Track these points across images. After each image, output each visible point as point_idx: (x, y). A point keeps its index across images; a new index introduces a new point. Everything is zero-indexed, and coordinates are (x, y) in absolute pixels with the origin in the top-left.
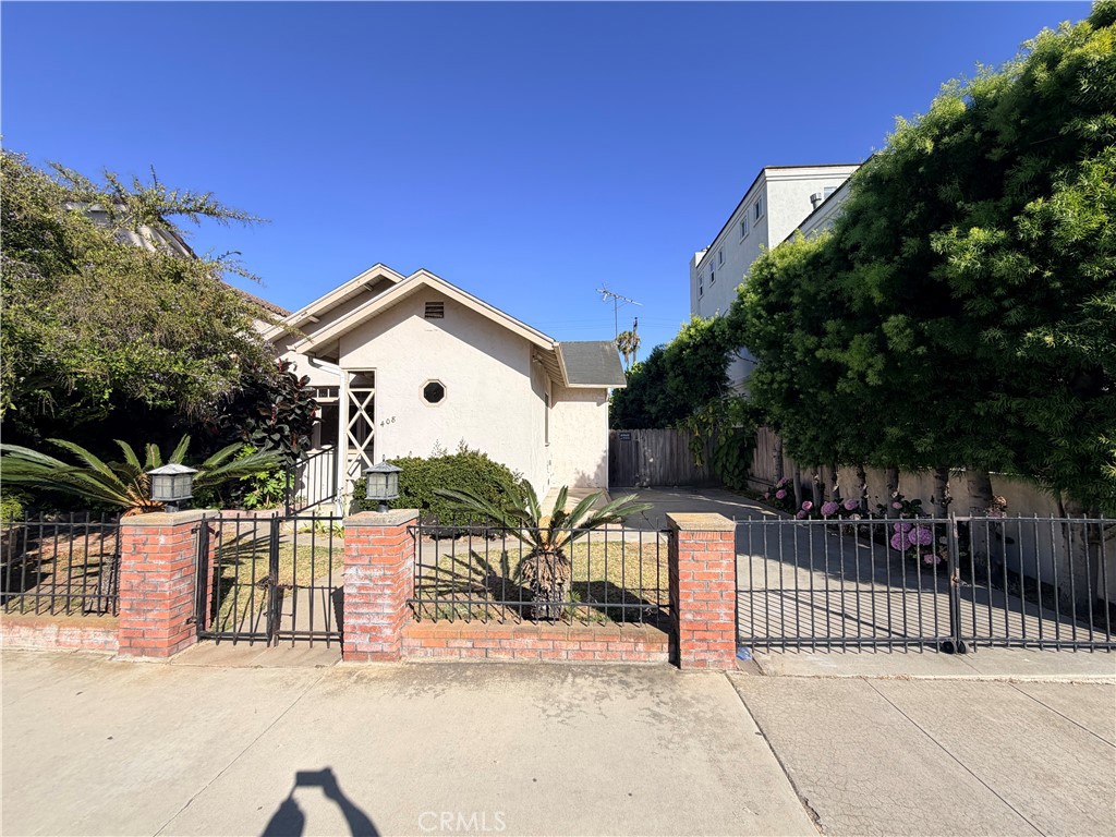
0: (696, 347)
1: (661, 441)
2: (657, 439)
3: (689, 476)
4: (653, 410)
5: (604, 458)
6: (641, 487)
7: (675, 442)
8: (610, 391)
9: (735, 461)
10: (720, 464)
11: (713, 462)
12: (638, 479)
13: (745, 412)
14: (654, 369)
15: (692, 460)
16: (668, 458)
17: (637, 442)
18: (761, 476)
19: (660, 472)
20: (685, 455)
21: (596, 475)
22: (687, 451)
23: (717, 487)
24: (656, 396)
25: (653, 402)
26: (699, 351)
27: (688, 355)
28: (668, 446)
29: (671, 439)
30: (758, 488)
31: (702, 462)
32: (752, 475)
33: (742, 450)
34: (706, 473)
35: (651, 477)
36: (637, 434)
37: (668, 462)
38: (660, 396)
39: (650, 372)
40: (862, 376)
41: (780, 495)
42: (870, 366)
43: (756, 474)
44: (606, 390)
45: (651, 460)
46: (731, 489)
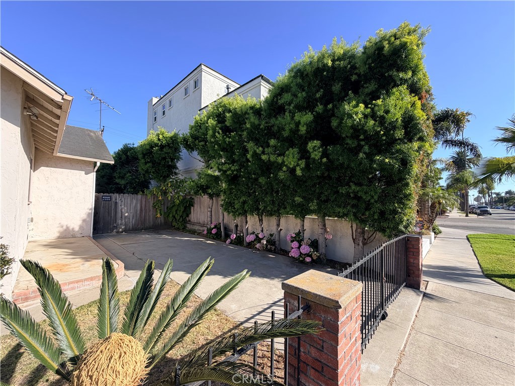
0: (162, 147)
1: (134, 201)
2: (131, 201)
3: (152, 223)
4: (123, 182)
5: (89, 214)
6: (118, 232)
7: (144, 203)
8: (98, 164)
9: (181, 214)
10: (171, 216)
11: (167, 215)
12: (116, 227)
13: (198, 187)
14: (124, 157)
15: (154, 213)
16: (138, 212)
17: (116, 203)
18: (196, 222)
19: (132, 222)
20: (150, 211)
21: (81, 227)
22: (151, 208)
23: (168, 229)
24: (125, 174)
25: (123, 178)
26: (164, 149)
27: (157, 151)
28: (139, 206)
29: (141, 202)
30: (194, 228)
31: (161, 215)
32: (189, 221)
33: (185, 208)
34: (163, 221)
35: (126, 225)
36: (116, 197)
37: (138, 216)
38: (129, 174)
39: (121, 159)
40: (293, 171)
41: (214, 231)
42: (298, 165)
43: (192, 220)
44: (95, 163)
45: (126, 214)
46: (178, 229)
